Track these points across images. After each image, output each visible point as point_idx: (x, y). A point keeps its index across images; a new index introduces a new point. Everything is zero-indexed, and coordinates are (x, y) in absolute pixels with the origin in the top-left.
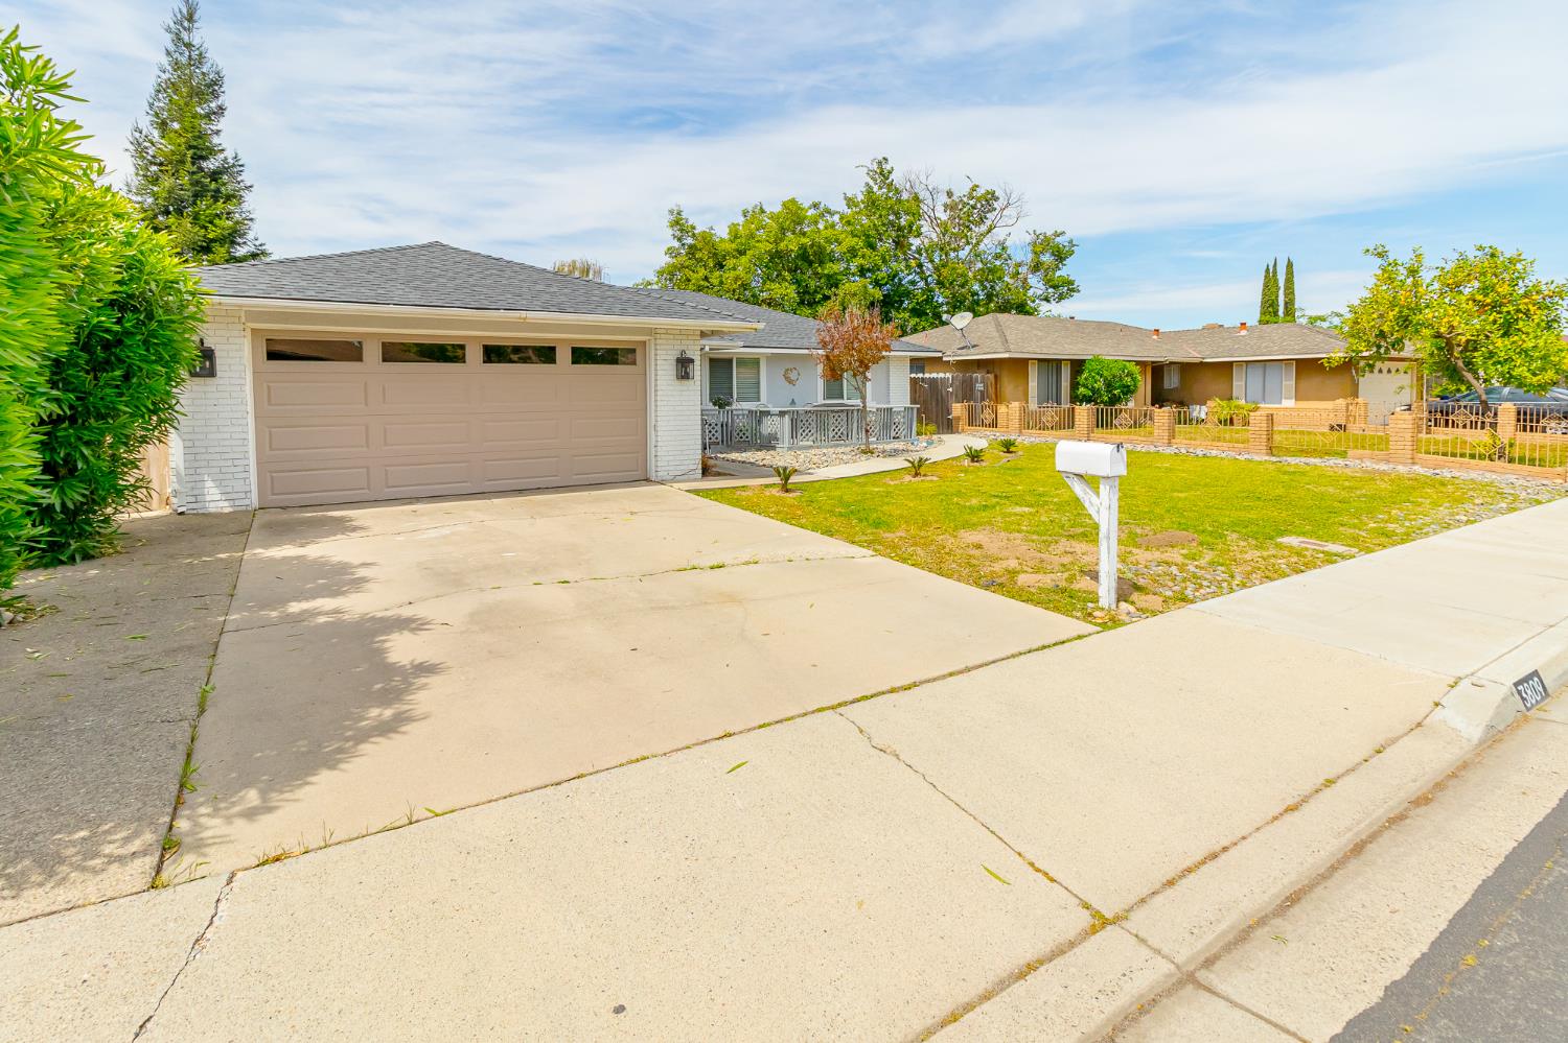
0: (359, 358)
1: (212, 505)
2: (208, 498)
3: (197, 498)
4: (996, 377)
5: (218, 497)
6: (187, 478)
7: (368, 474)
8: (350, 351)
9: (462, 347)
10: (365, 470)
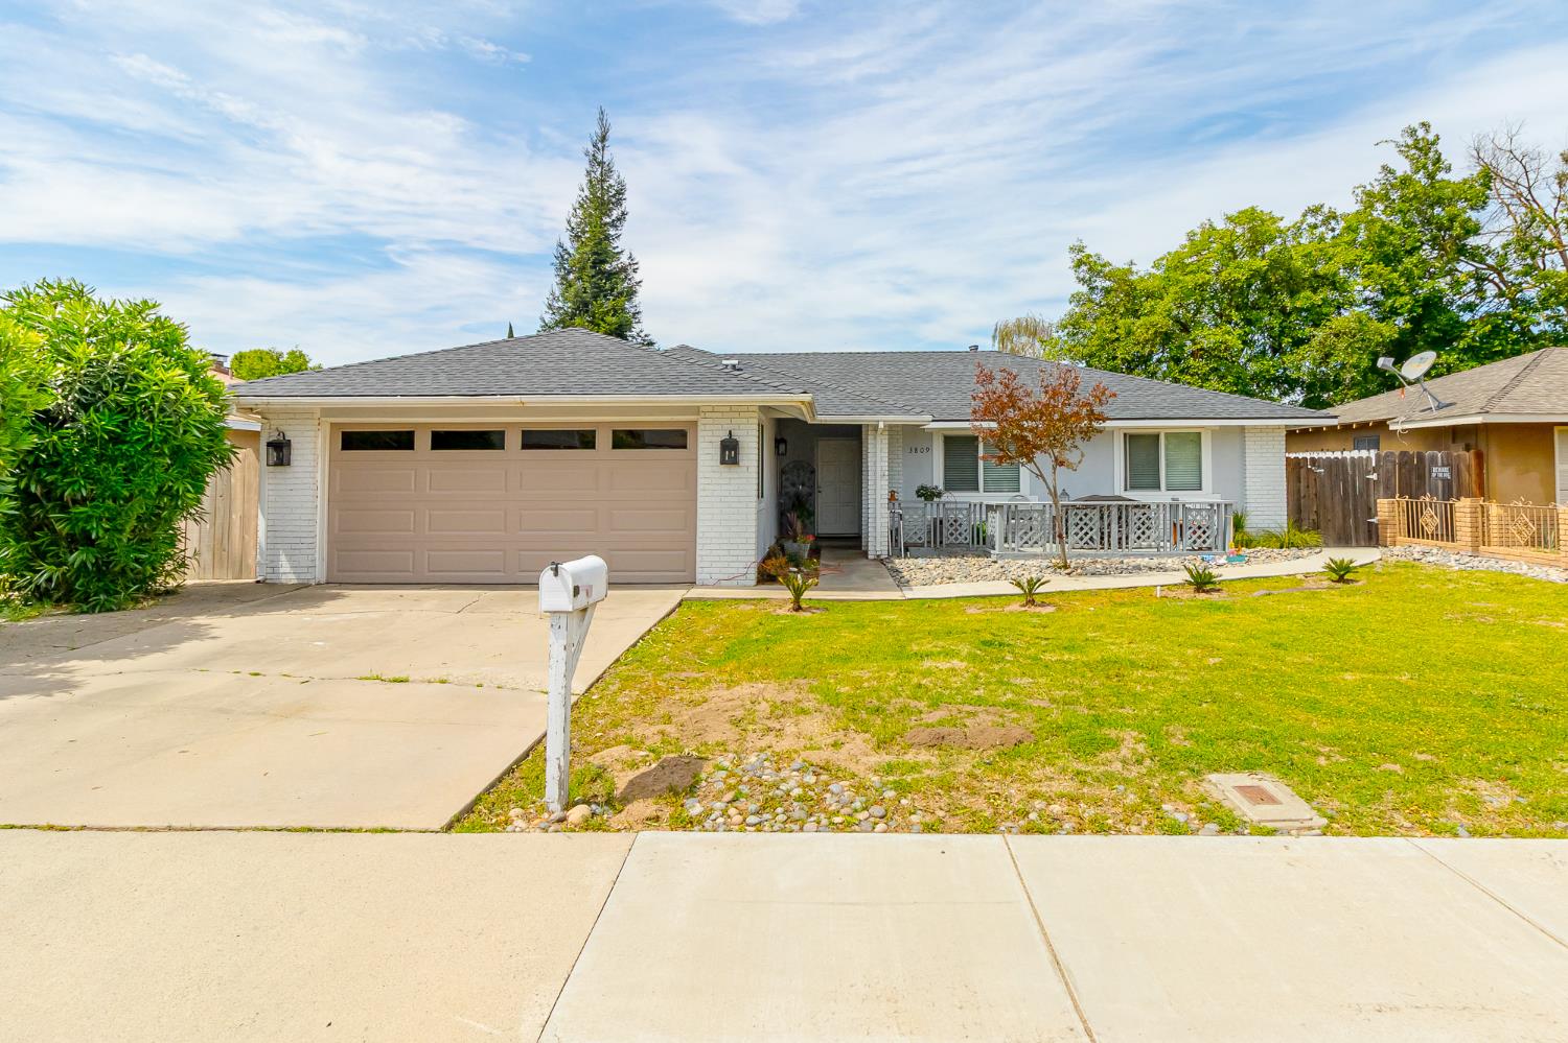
0: (411, 447)
1: (284, 577)
2: (281, 570)
3: (274, 569)
4: (1480, 457)
5: (288, 570)
6: (269, 552)
7: (414, 557)
8: (402, 440)
9: (502, 433)
10: (411, 554)
